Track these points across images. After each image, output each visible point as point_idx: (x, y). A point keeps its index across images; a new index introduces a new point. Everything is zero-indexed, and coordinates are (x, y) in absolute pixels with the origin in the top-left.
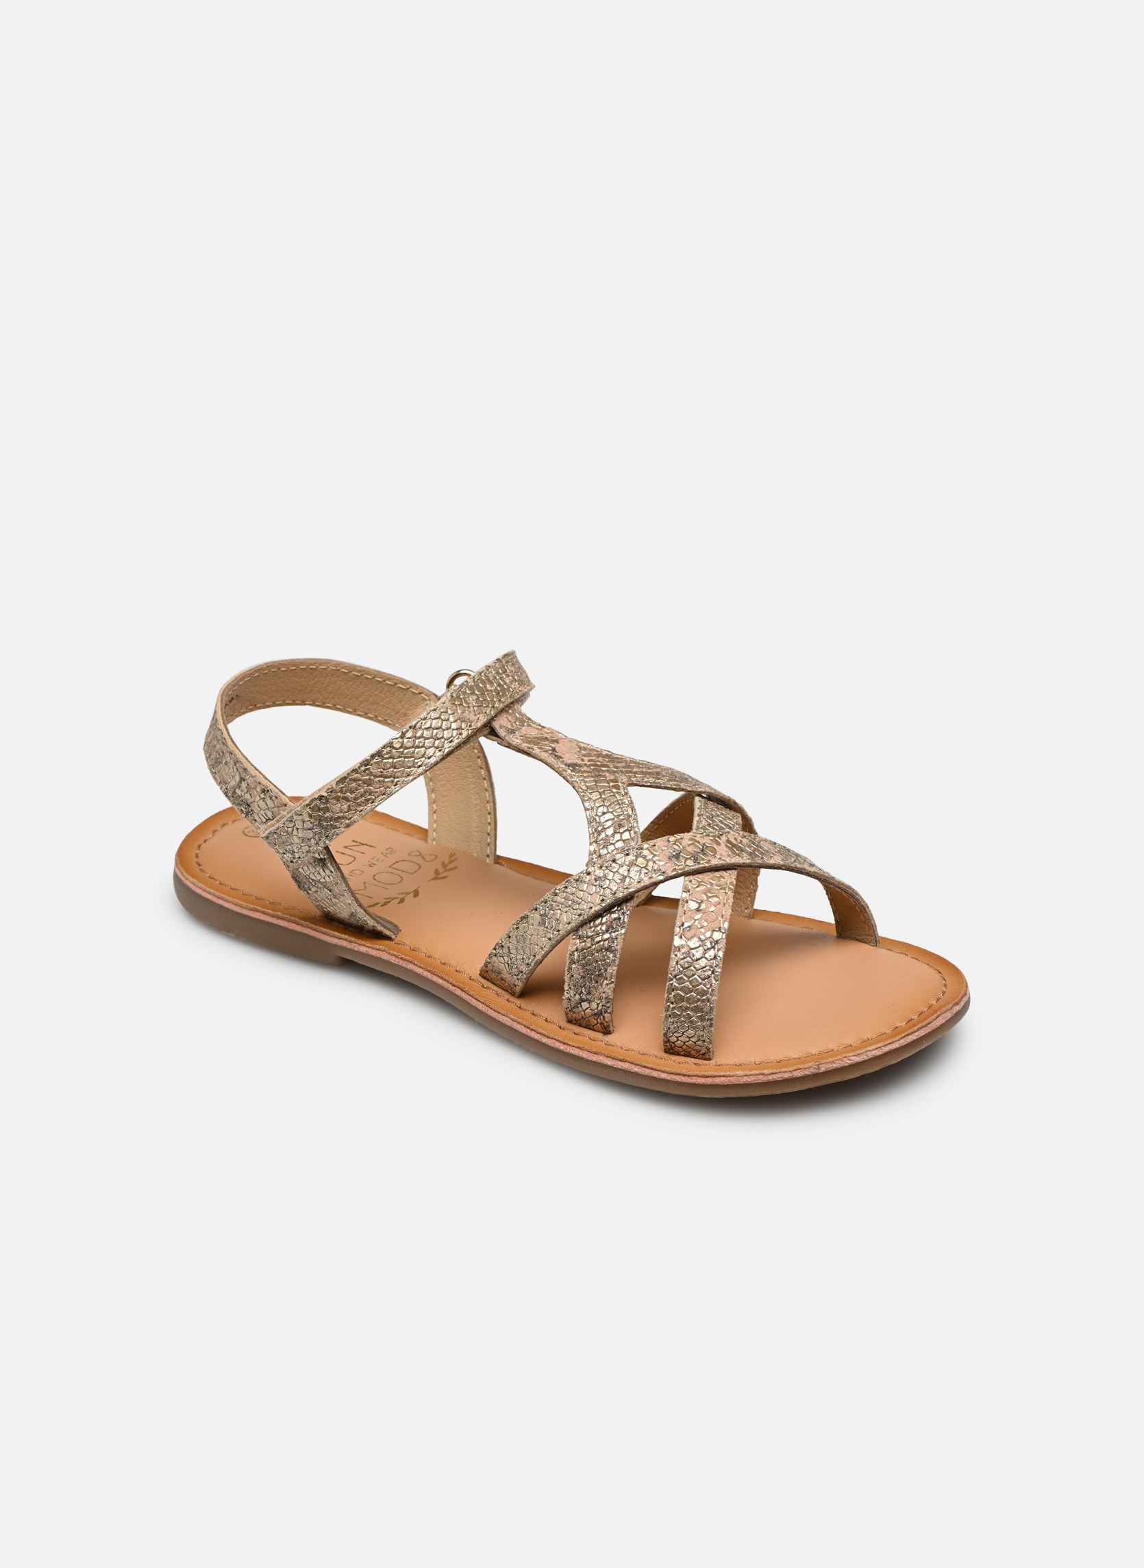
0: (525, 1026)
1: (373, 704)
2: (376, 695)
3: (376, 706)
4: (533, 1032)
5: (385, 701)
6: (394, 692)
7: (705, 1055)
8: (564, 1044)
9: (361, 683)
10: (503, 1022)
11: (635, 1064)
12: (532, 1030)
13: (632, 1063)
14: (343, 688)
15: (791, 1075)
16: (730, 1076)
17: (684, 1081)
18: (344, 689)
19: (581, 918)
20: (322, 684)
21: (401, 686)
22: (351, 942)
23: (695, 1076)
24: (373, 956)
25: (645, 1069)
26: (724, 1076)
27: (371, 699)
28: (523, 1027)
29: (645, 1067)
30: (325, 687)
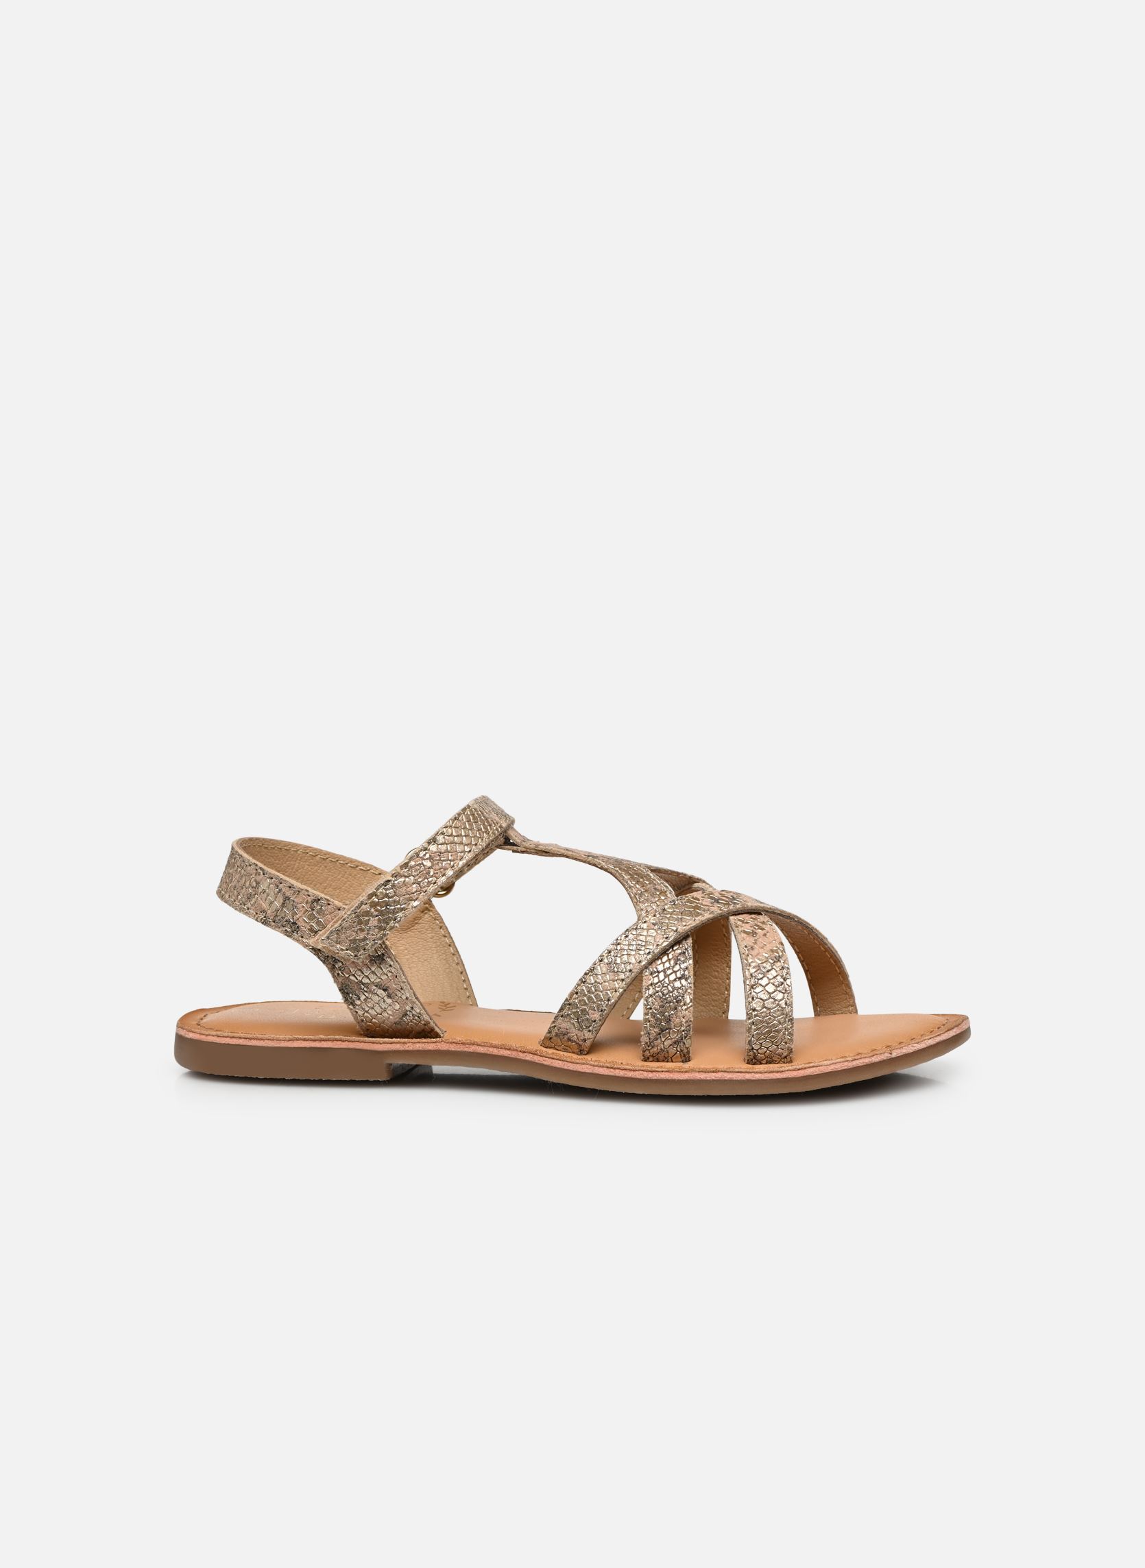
0: (608, 1067)
1: (335, 889)
2: (339, 879)
3: (338, 891)
4: (617, 1071)
5: (347, 885)
6: (355, 875)
7: (787, 1058)
8: (652, 1072)
9: (326, 867)
10: (583, 1071)
11: (728, 1072)
12: (615, 1069)
13: (725, 1072)
14: (310, 873)
15: (870, 1060)
16: (820, 1066)
17: (778, 1077)
18: (310, 875)
19: (650, 956)
20: (292, 869)
21: (362, 868)
22: (404, 1043)
23: (788, 1071)
24: (430, 1051)
25: (739, 1074)
26: (813, 1067)
27: (334, 884)
28: (605, 1069)
29: (738, 1072)
30: (294, 872)
